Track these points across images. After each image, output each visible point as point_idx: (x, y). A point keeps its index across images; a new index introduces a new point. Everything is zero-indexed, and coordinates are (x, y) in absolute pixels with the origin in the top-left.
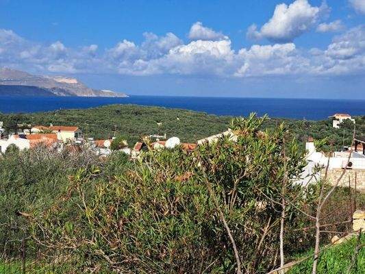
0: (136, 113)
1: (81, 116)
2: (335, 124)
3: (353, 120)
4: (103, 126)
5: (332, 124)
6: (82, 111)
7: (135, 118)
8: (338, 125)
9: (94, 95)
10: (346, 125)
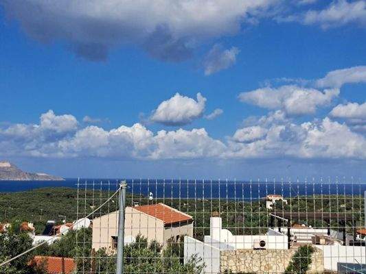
0: (68, 196)
1: (5, 200)
2: (268, 205)
3: (286, 201)
4: (30, 210)
5: (265, 205)
6: (8, 195)
7: (67, 200)
8: (271, 206)
9: (28, 179)
10: (278, 205)
